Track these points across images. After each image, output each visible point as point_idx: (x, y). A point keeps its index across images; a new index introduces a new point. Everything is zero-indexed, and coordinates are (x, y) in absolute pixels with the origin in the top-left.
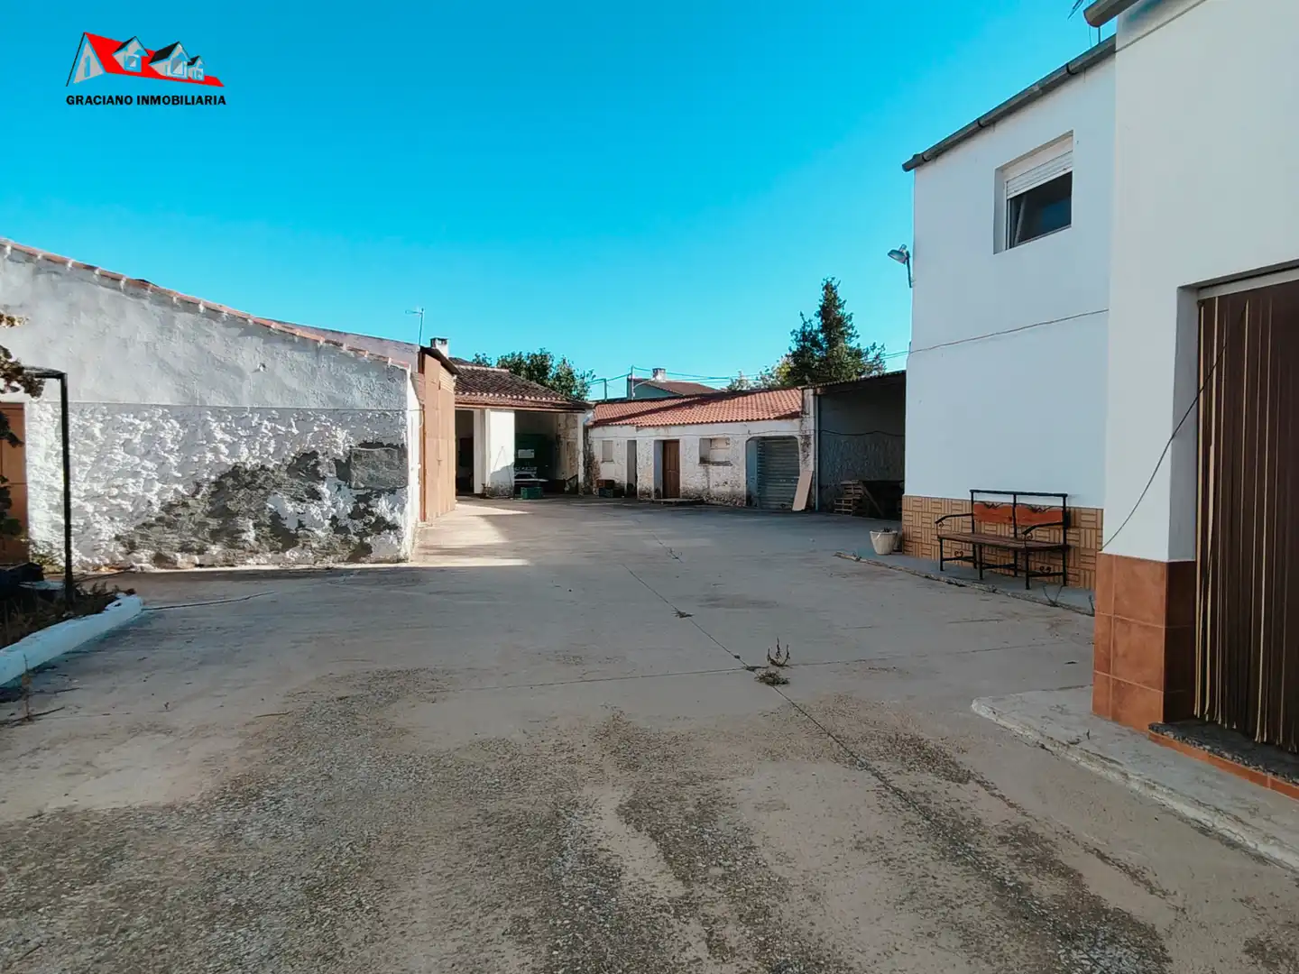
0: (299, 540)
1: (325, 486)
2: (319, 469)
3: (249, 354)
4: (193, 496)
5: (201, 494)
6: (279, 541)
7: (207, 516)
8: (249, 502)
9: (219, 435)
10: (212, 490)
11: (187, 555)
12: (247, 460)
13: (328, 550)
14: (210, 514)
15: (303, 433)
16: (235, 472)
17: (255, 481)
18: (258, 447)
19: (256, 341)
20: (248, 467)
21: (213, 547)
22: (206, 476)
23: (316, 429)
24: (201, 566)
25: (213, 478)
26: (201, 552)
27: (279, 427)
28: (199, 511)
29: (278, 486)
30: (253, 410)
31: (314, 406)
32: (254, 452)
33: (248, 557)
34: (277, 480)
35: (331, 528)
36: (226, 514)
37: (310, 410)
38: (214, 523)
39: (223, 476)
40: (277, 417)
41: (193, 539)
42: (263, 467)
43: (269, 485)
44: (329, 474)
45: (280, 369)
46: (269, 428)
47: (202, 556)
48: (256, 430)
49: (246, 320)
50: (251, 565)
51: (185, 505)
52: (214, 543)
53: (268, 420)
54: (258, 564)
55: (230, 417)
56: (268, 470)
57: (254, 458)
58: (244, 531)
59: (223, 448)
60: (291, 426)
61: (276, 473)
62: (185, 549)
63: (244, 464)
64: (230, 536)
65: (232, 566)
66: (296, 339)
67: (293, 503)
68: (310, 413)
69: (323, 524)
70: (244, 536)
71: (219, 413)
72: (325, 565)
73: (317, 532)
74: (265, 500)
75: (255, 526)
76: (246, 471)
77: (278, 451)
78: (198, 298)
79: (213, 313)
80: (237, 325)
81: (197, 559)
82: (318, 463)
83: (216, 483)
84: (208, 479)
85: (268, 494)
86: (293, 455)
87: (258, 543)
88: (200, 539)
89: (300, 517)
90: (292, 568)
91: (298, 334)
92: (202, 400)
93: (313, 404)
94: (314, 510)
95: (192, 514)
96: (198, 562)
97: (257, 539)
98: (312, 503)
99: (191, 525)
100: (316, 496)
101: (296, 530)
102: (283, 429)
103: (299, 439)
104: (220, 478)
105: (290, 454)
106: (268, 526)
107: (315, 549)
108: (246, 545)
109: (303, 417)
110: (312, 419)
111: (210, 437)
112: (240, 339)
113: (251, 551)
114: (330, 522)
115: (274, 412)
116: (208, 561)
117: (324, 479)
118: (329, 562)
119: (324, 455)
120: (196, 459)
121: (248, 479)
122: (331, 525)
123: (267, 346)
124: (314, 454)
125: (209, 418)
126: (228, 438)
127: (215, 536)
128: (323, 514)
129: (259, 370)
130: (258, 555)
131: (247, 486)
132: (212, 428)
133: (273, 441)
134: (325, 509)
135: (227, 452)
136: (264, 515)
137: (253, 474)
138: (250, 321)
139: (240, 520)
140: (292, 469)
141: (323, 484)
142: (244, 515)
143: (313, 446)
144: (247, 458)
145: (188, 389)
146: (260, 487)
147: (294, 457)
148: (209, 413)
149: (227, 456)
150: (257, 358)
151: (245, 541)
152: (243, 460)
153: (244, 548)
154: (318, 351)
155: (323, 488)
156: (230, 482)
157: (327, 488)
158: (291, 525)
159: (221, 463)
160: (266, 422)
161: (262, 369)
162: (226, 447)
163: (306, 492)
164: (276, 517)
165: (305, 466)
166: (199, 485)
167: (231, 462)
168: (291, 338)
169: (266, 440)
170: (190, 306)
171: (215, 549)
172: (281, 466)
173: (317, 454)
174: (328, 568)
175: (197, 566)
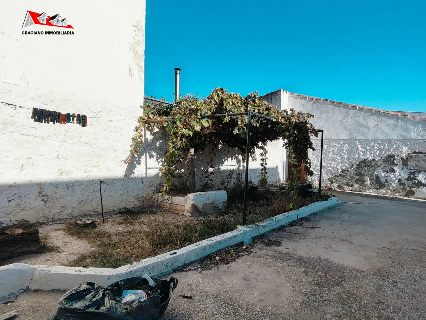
0: (385, 186)
1: (397, 167)
2: (395, 161)
3: (372, 122)
4: (351, 168)
5: (353, 167)
6: (378, 186)
7: (355, 175)
8: (369, 171)
9: (360, 149)
10: (357, 166)
11: (348, 186)
12: (369, 157)
13: (396, 191)
14: (356, 174)
15: (390, 148)
16: (365, 161)
17: (371, 165)
18: (373, 153)
19: (375, 117)
20: (369, 159)
21: (356, 185)
22: (355, 162)
23: (395, 147)
24: (352, 191)
25: (357, 162)
26: (352, 186)
27: (381, 146)
28: (352, 173)
29: (379, 166)
30: (372, 140)
31: (395, 139)
32: (371, 154)
33: (367, 190)
34: (379, 164)
35: (398, 183)
36: (360, 174)
37: (393, 140)
38: (357, 177)
39: (361, 162)
40: (380, 143)
41: (350, 182)
42: (374, 160)
43: (376, 166)
44: (399, 163)
45: (383, 126)
46: (377, 146)
47: (352, 188)
48: (373, 147)
49: (372, 110)
50: (368, 192)
51: (348, 171)
52: (356, 184)
53: (377, 144)
54: (370, 192)
55: (364, 143)
56: (376, 161)
57: (372, 156)
58: (366, 181)
59: (361, 153)
60: (385, 145)
61: (379, 162)
62: (347, 184)
63: (368, 158)
64: (362, 182)
65: (361, 192)
66: (390, 115)
67: (384, 173)
68: (393, 141)
69: (395, 181)
70: (366, 183)
71: (361, 142)
72: (395, 196)
73: (393, 184)
74: (374, 171)
75: (370, 179)
76: (368, 161)
77: (380, 154)
78: (357, 105)
79: (361, 109)
80: (369, 112)
81: (350, 188)
82: (395, 159)
83: (358, 165)
84: (356, 163)
85: (375, 169)
86: (385, 156)
87: (370, 185)
88: (352, 182)
89: (387, 178)
90: (382, 196)
91: (390, 113)
92: (355, 137)
93: (394, 138)
94: (392, 176)
95: (350, 174)
96: (351, 189)
97: (370, 184)
98: (392, 173)
99: (349, 177)
100: (393, 171)
101: (385, 182)
102: (383, 147)
103: (388, 150)
104: (360, 163)
105: (384, 155)
106: (375, 180)
107: (391, 190)
108: (367, 186)
109: (390, 143)
110: (394, 143)
111: (357, 149)
112: (370, 117)
113: (368, 188)
114: (398, 181)
115: (380, 141)
116: (354, 189)
117: (397, 165)
118: (397, 195)
119: (397, 156)
120: (352, 156)
121: (369, 164)
122: (398, 182)
123: (379, 118)
124: (393, 156)
125: (357, 143)
126: (363, 150)
127: (357, 181)
128: (395, 177)
129: (375, 127)
130: (370, 190)
131: (368, 166)
132: (358, 146)
133: (378, 151)
134: (396, 176)
135: (362, 154)
136: (373, 176)
137: (371, 162)
138: (373, 110)
139: (365, 177)
140: (385, 161)
141: (396, 167)
142: (367, 176)
143: (393, 153)
144: (369, 156)
145: (352, 134)
146: (373, 166)
147: (386, 157)
148: (358, 141)
149: (362, 156)
150: (375, 122)
151: (366, 184)
152: (368, 157)
153: (366, 187)
154: (398, 119)
155: (396, 168)
156: (363, 164)
157: (398, 168)
158: (383, 180)
159: (360, 158)
160: (376, 144)
161: (376, 126)
162: (362, 153)
163: (389, 169)
164: (377, 177)
165: (390, 160)
166: (353, 165)
167: (363, 158)
168: (388, 115)
169: (376, 150)
170: (354, 108)
171: (356, 186)
172: (381, 160)
173: (395, 156)
174: (396, 198)
175: (350, 190)
